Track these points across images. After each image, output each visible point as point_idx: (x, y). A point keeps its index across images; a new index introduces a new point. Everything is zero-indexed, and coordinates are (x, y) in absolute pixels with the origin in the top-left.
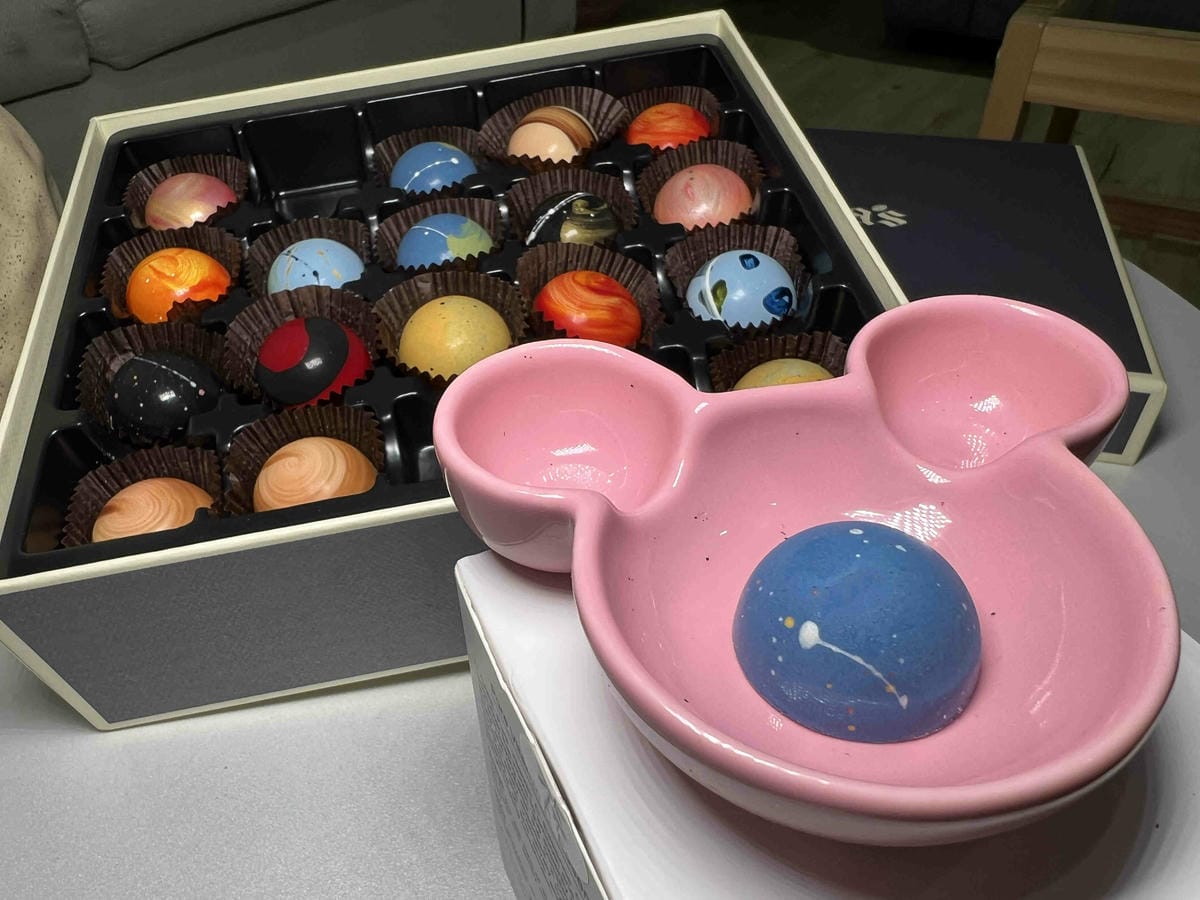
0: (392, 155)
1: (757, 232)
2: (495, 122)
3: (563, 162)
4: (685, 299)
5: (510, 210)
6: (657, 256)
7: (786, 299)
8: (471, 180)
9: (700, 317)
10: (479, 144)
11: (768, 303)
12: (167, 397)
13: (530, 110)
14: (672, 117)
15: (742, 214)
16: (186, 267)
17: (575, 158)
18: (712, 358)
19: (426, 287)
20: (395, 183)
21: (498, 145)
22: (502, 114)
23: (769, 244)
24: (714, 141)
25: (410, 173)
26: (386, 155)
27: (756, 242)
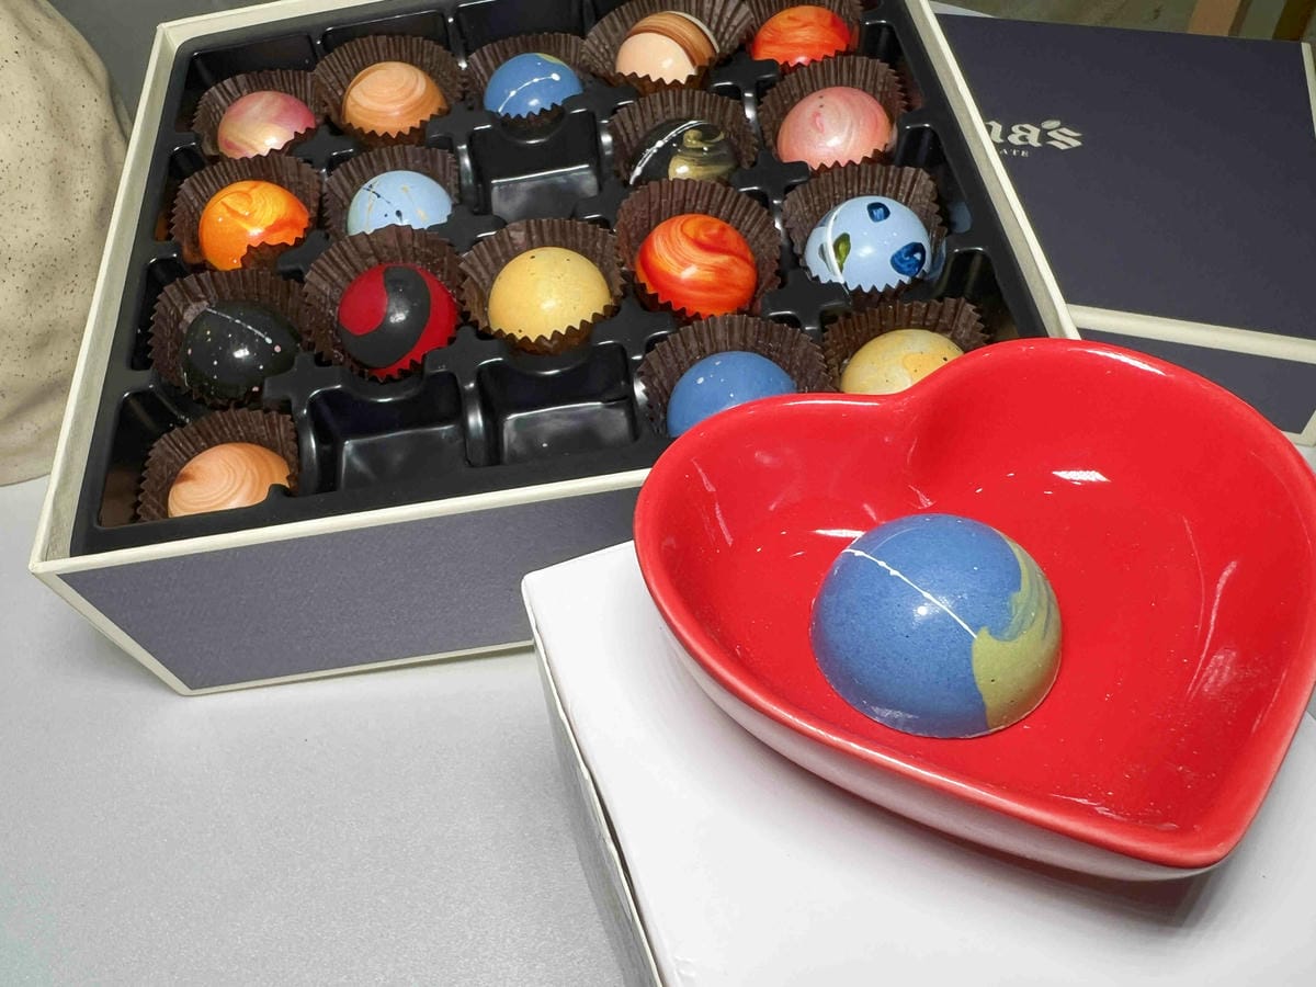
0: (487, 67)
1: (891, 174)
2: (604, 30)
3: (676, 83)
4: (802, 256)
5: (614, 140)
6: (775, 202)
7: (918, 256)
8: (572, 101)
9: (817, 278)
10: (584, 57)
11: (897, 262)
12: (241, 353)
13: (644, 14)
14: (805, 26)
15: (876, 151)
16: (260, 205)
17: (690, 78)
18: (826, 327)
19: (519, 237)
20: (489, 106)
21: (606, 55)
22: (611, 18)
23: (904, 187)
24: (852, 57)
25: (506, 91)
26: (480, 67)
27: (889, 185)
